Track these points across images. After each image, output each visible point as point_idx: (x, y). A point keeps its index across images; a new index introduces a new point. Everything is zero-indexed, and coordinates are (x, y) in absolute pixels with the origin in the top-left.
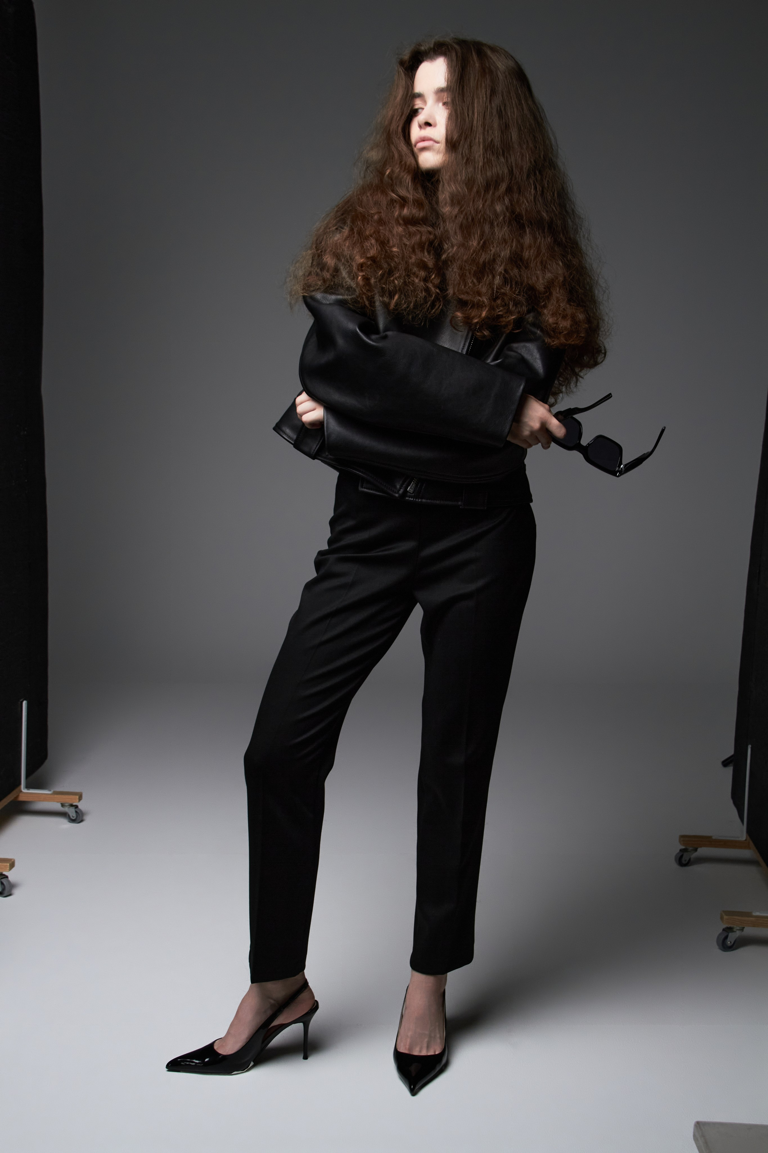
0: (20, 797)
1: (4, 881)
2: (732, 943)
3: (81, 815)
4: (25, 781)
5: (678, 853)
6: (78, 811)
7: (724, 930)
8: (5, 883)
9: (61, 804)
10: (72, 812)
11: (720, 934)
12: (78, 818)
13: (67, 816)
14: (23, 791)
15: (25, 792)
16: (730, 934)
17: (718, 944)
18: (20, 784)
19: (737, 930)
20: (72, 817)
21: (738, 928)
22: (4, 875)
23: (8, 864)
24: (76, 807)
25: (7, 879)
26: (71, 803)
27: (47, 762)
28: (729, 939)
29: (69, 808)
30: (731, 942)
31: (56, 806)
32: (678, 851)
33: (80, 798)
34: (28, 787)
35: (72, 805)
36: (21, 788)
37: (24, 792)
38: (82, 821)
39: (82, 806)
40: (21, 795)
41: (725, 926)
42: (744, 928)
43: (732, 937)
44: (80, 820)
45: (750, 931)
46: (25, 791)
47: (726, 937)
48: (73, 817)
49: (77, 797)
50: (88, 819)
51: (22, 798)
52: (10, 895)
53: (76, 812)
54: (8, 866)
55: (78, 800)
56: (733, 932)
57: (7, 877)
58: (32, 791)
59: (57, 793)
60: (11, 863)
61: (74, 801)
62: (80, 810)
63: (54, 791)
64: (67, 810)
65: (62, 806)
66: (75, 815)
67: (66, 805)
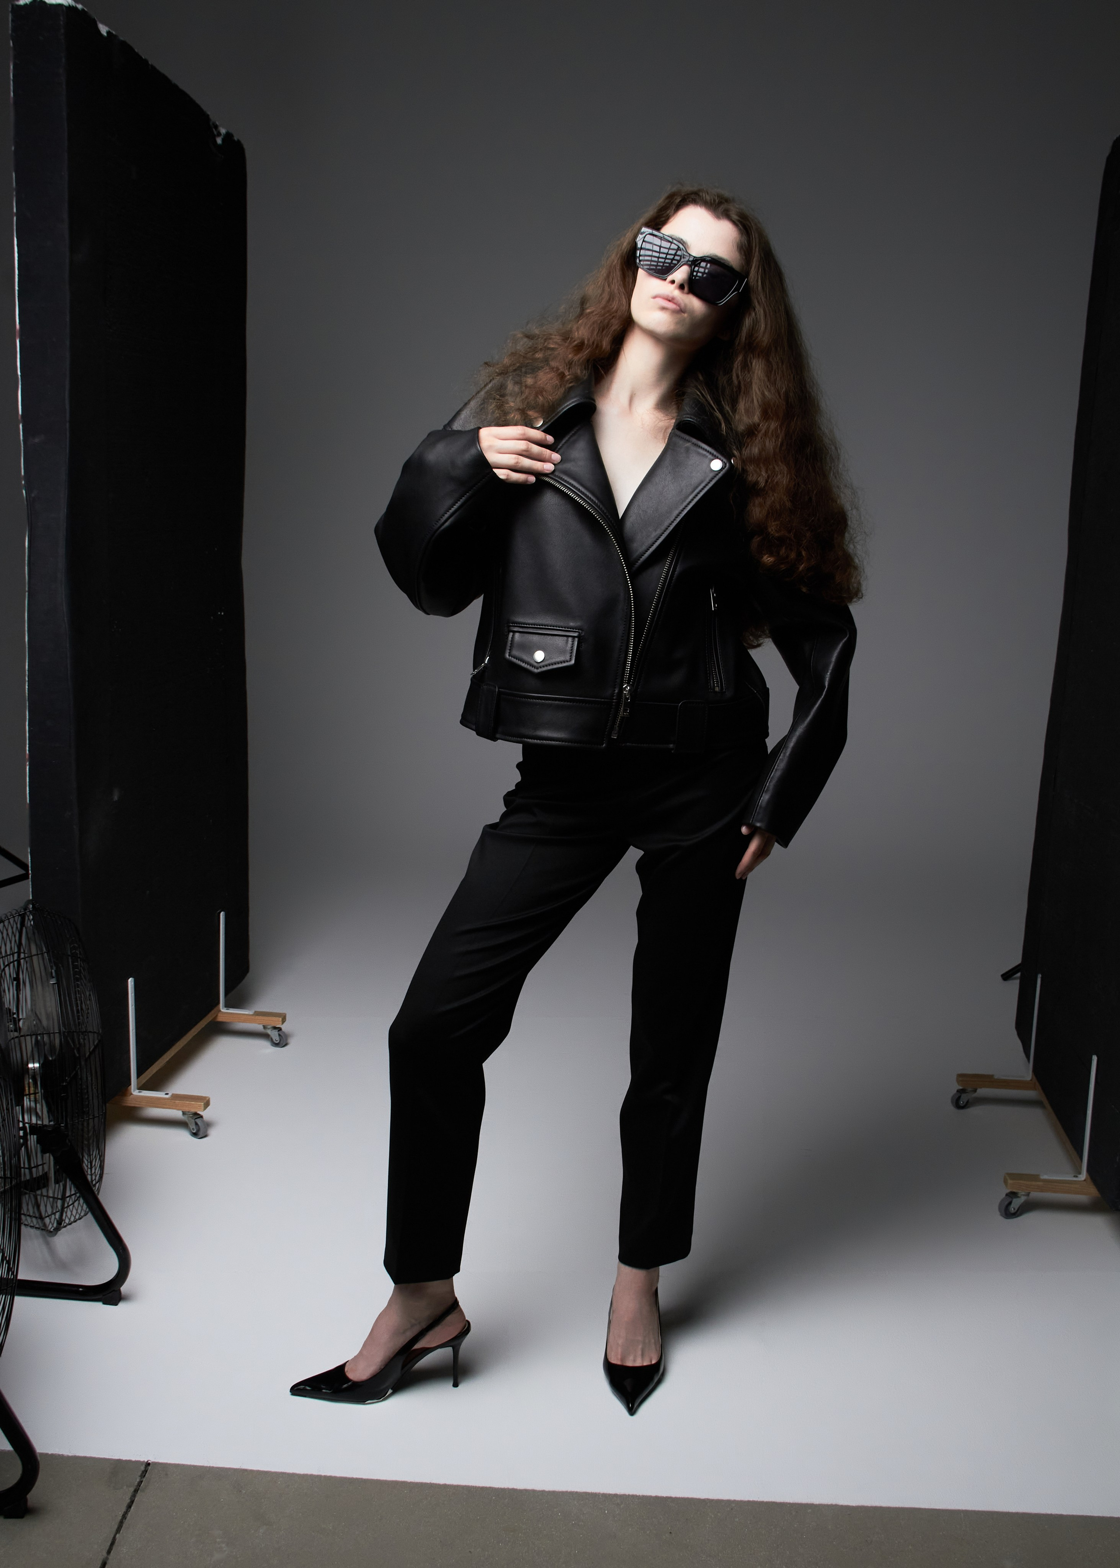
0: (218, 1017)
1: (198, 1121)
2: (1016, 1209)
3: (284, 1037)
4: (224, 999)
5: (955, 1094)
6: (282, 1035)
7: (1007, 1195)
8: (199, 1123)
9: (263, 1026)
10: (274, 1035)
11: (1002, 1201)
12: (282, 1041)
13: (270, 1039)
14: (222, 1010)
15: (224, 1012)
16: (1015, 1200)
17: (1001, 1215)
18: (218, 1003)
19: (1022, 1195)
20: (274, 1040)
21: (1023, 1193)
22: (199, 1114)
23: (203, 1103)
24: (280, 1029)
25: (201, 1118)
26: (274, 1025)
27: (249, 975)
28: (1012, 1206)
29: (271, 1030)
30: (1014, 1209)
31: (258, 1027)
32: (955, 1091)
33: (284, 1021)
34: (227, 1006)
35: (275, 1028)
36: (219, 1008)
37: (223, 1012)
38: (286, 1045)
39: (285, 1027)
40: (219, 1015)
41: (1008, 1191)
42: (1029, 1193)
43: (1016, 1203)
44: (284, 1044)
45: (1035, 1195)
46: (224, 1010)
47: (1010, 1203)
48: (277, 1041)
49: (281, 1019)
50: (292, 1042)
51: (220, 1018)
52: (206, 1136)
53: (279, 1035)
54: (203, 1106)
55: (281, 1023)
56: (1018, 1197)
57: (202, 1117)
58: (232, 1011)
59: (257, 1014)
60: (205, 1101)
61: (277, 1023)
62: (284, 1032)
63: (255, 1012)
64: (269, 1032)
65: (265, 1027)
66: (278, 1038)
67: (269, 1027)
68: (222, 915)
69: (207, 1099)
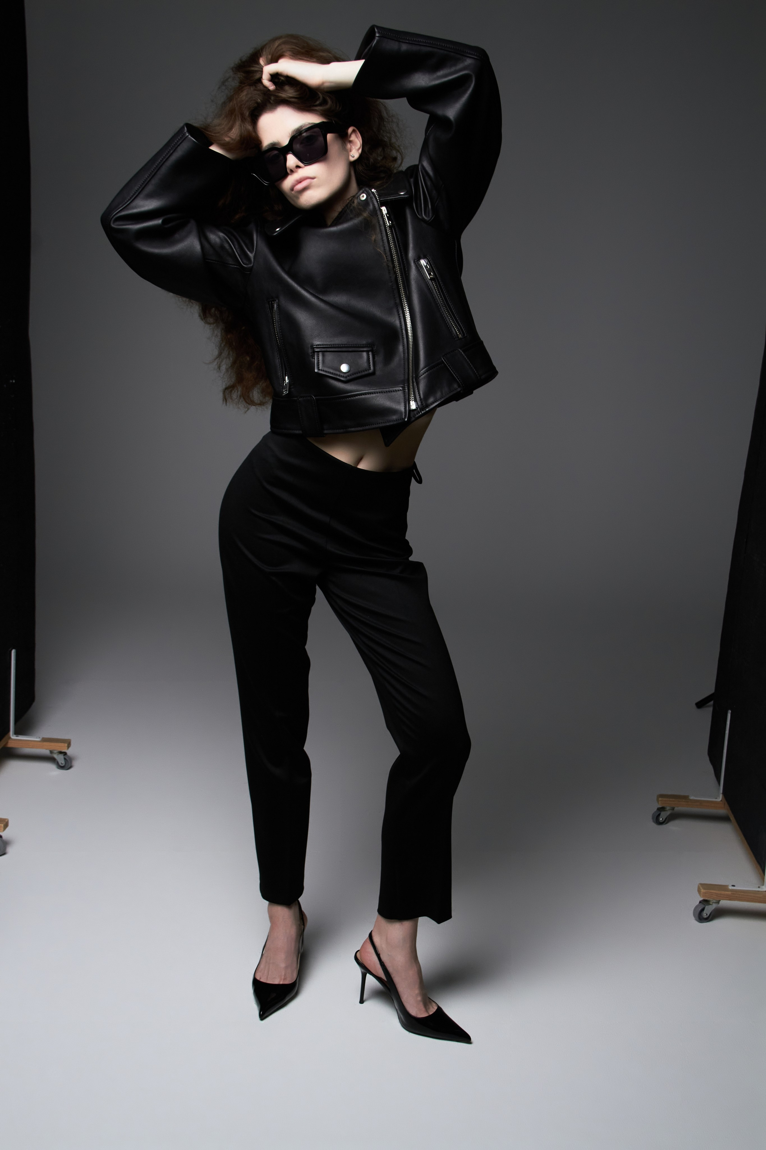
0: (9, 743)
2: (708, 915)
4: (14, 725)
5: (655, 812)
6: (67, 759)
7: (700, 902)
9: (50, 751)
10: (60, 759)
11: (697, 907)
12: (67, 764)
13: (56, 762)
15: (14, 739)
16: (707, 907)
17: (696, 920)
18: (9, 730)
19: (713, 902)
20: (60, 764)
24: (65, 754)
26: (59, 750)
27: (34, 704)
28: (705, 912)
29: (58, 755)
31: (45, 752)
32: (655, 810)
33: (69, 746)
34: (17, 733)
35: (61, 753)
36: (9, 735)
37: (12, 739)
38: (71, 767)
39: (69, 752)
40: (10, 741)
41: (701, 899)
42: (720, 901)
43: (708, 910)
44: (69, 767)
45: (725, 903)
46: (13, 737)
47: (703, 910)
48: (62, 764)
49: (66, 745)
50: (76, 764)
51: (11, 745)
53: (65, 759)
55: (66, 748)
56: (710, 904)
58: (21, 738)
59: (45, 740)
60: (5, 823)
61: (63, 747)
62: (69, 756)
63: (43, 738)
64: (55, 756)
65: (51, 752)
66: (63, 762)
67: (55, 752)
68: (13, 652)
69: (7, 820)
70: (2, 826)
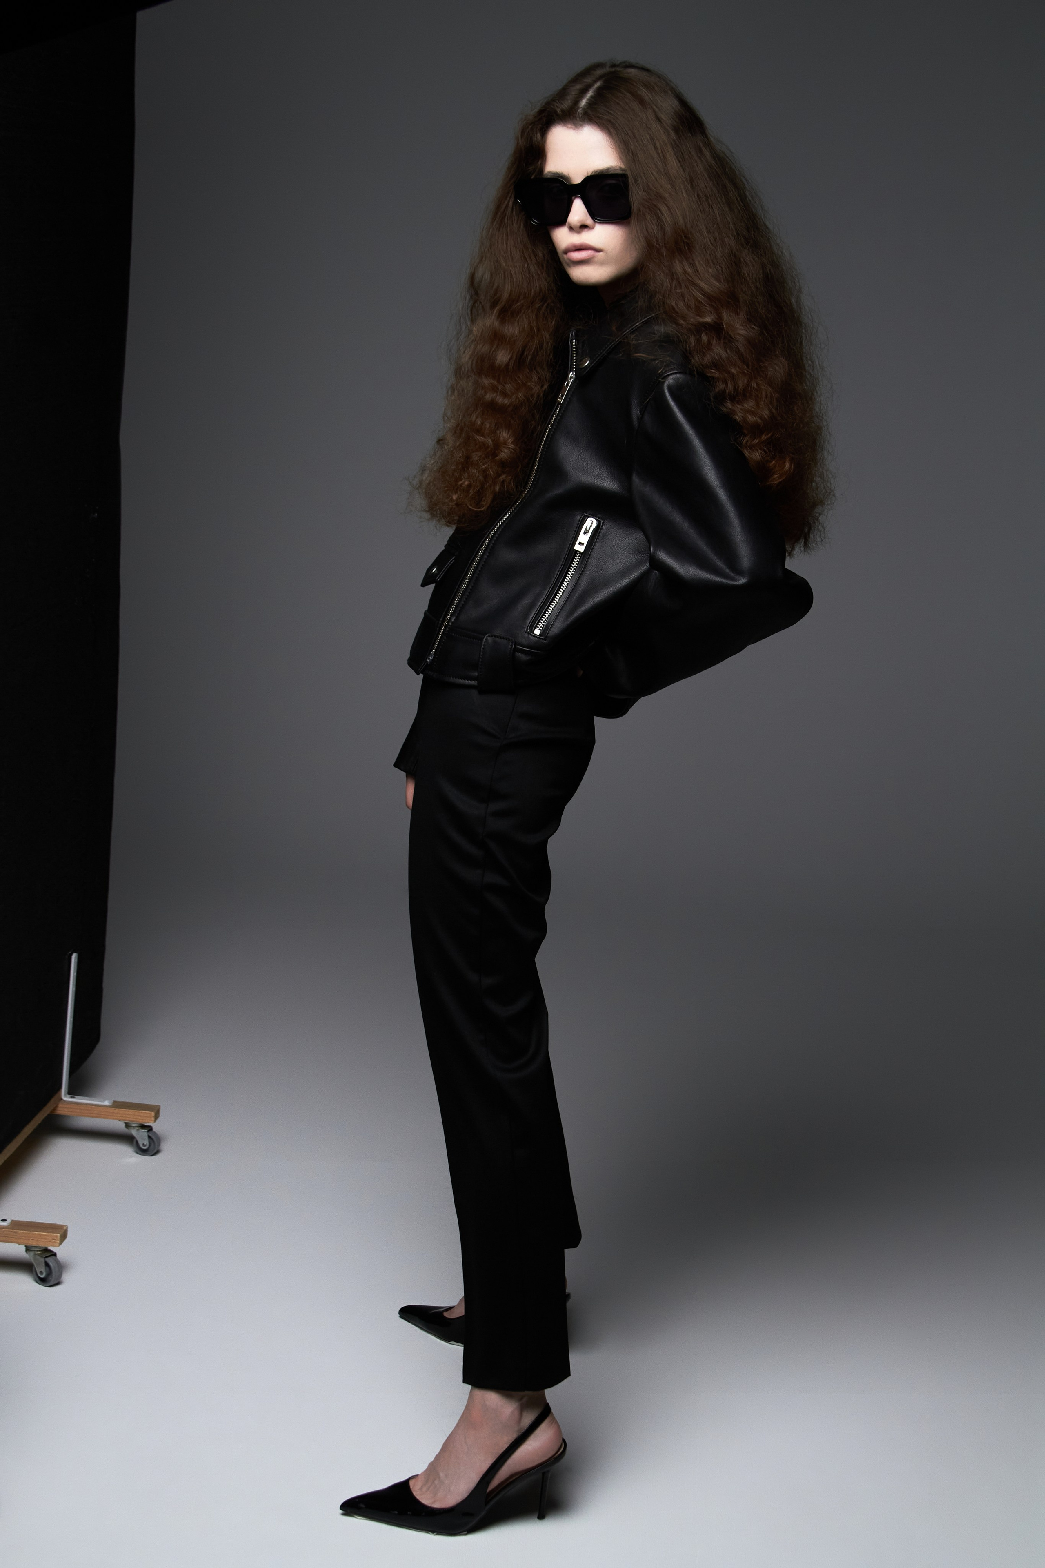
0: (58, 1109)
1: (50, 1261)
3: (155, 1140)
4: (68, 1079)
6: (153, 1137)
8: (51, 1264)
9: (125, 1123)
10: (142, 1137)
12: (151, 1147)
13: (135, 1143)
14: (65, 1099)
15: (68, 1101)
18: (60, 1087)
20: (141, 1146)
22: (50, 1251)
23: (59, 1235)
24: (150, 1129)
25: (53, 1257)
26: (142, 1122)
27: (98, 1047)
29: (138, 1130)
31: (117, 1125)
33: (157, 1116)
34: (72, 1092)
35: (142, 1127)
36: (61, 1094)
37: (64, 1101)
38: (157, 1152)
39: (157, 1127)
40: (60, 1105)
44: (154, 1152)
46: (66, 1098)
48: (144, 1145)
49: (153, 1114)
50: (167, 1148)
51: (61, 1110)
52: (58, 1284)
53: (149, 1137)
54: (59, 1238)
55: (153, 1119)
57: (55, 1254)
58: (78, 1099)
59: (117, 1105)
60: (62, 1231)
61: (146, 1118)
62: (155, 1133)
63: (115, 1102)
64: (134, 1132)
65: (127, 1125)
66: (146, 1142)
67: (134, 1125)
68: (74, 957)
69: (65, 1228)
70: (56, 1237)
